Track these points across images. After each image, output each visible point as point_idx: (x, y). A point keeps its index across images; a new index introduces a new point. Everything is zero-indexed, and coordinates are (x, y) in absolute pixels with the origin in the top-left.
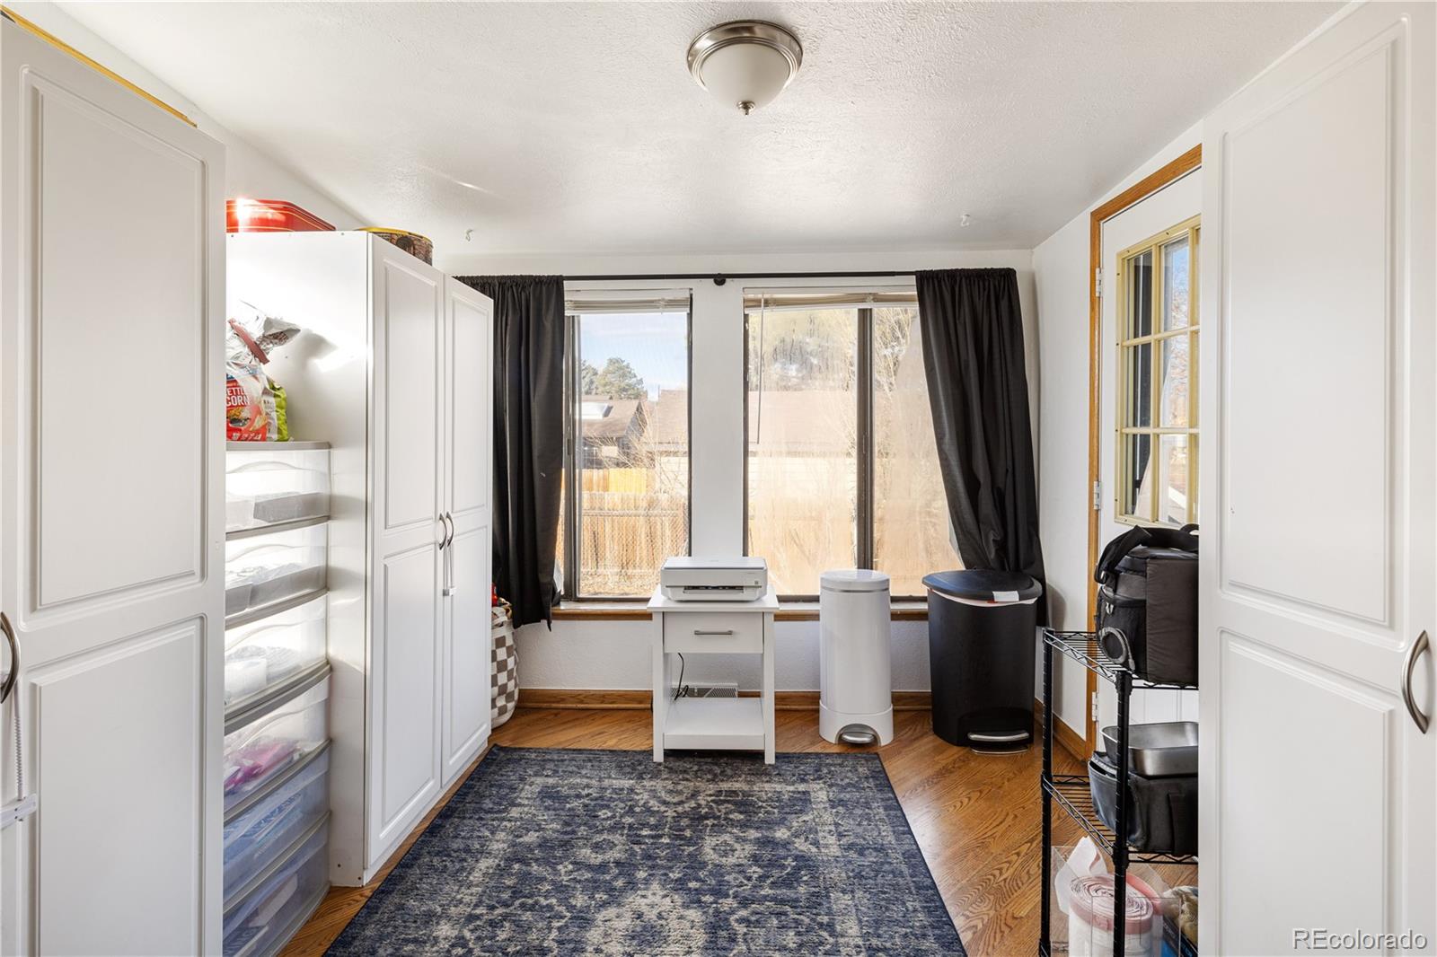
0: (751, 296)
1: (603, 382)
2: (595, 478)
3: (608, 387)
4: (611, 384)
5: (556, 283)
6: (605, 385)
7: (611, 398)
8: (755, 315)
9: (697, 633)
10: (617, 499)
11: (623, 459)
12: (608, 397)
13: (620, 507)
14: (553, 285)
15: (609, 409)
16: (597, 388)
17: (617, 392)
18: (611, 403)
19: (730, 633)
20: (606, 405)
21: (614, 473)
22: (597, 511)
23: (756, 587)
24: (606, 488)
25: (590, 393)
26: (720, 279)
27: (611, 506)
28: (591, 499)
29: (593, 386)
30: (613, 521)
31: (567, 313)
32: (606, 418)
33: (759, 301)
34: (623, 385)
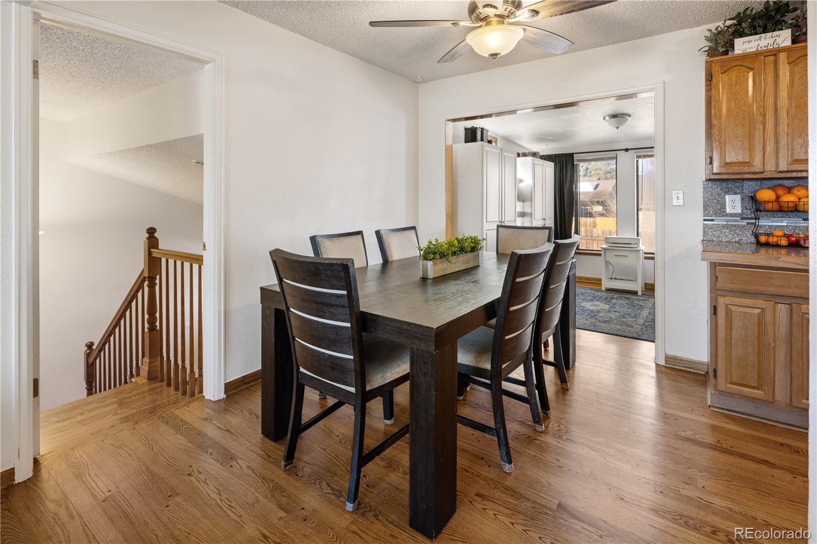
0: (639, 154)
1: (595, 168)
2: (588, 222)
3: (598, 171)
4: (601, 169)
5: (571, 155)
6: (596, 170)
7: (599, 179)
8: (640, 160)
9: (615, 255)
10: (600, 232)
11: (604, 212)
12: (597, 178)
13: (602, 236)
14: (571, 156)
15: (597, 186)
16: (590, 172)
17: (604, 174)
18: (599, 182)
19: (626, 256)
20: (595, 183)
21: (599, 220)
22: (589, 238)
23: (636, 244)
24: (595, 226)
25: (586, 176)
26: (627, 150)
27: (596, 235)
28: (586, 230)
29: (589, 171)
30: (598, 243)
31: (575, 163)
32: (596, 191)
33: (641, 156)
34: (608, 169)
